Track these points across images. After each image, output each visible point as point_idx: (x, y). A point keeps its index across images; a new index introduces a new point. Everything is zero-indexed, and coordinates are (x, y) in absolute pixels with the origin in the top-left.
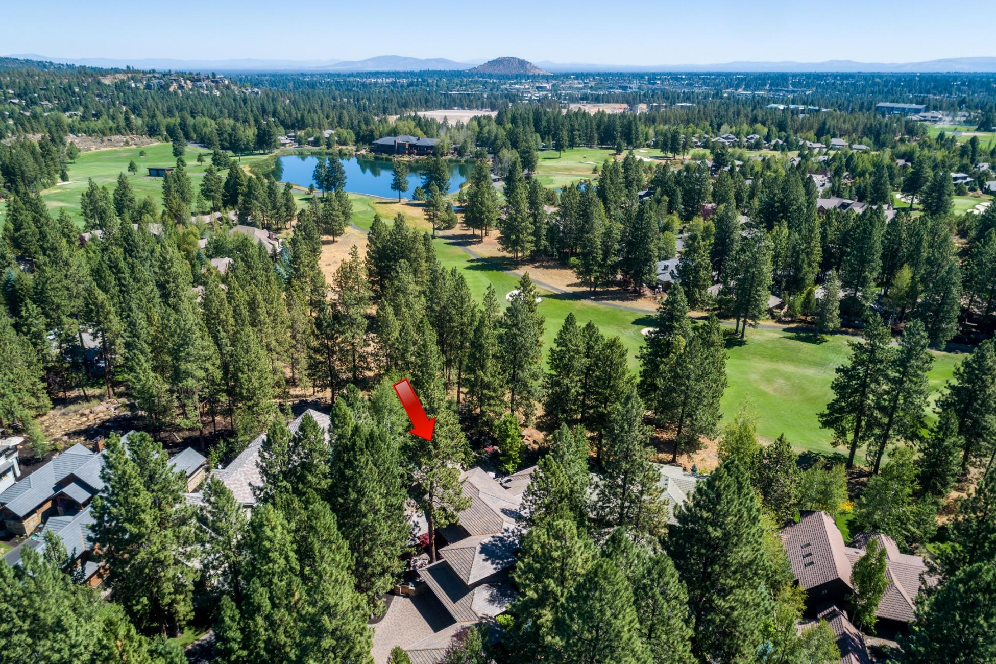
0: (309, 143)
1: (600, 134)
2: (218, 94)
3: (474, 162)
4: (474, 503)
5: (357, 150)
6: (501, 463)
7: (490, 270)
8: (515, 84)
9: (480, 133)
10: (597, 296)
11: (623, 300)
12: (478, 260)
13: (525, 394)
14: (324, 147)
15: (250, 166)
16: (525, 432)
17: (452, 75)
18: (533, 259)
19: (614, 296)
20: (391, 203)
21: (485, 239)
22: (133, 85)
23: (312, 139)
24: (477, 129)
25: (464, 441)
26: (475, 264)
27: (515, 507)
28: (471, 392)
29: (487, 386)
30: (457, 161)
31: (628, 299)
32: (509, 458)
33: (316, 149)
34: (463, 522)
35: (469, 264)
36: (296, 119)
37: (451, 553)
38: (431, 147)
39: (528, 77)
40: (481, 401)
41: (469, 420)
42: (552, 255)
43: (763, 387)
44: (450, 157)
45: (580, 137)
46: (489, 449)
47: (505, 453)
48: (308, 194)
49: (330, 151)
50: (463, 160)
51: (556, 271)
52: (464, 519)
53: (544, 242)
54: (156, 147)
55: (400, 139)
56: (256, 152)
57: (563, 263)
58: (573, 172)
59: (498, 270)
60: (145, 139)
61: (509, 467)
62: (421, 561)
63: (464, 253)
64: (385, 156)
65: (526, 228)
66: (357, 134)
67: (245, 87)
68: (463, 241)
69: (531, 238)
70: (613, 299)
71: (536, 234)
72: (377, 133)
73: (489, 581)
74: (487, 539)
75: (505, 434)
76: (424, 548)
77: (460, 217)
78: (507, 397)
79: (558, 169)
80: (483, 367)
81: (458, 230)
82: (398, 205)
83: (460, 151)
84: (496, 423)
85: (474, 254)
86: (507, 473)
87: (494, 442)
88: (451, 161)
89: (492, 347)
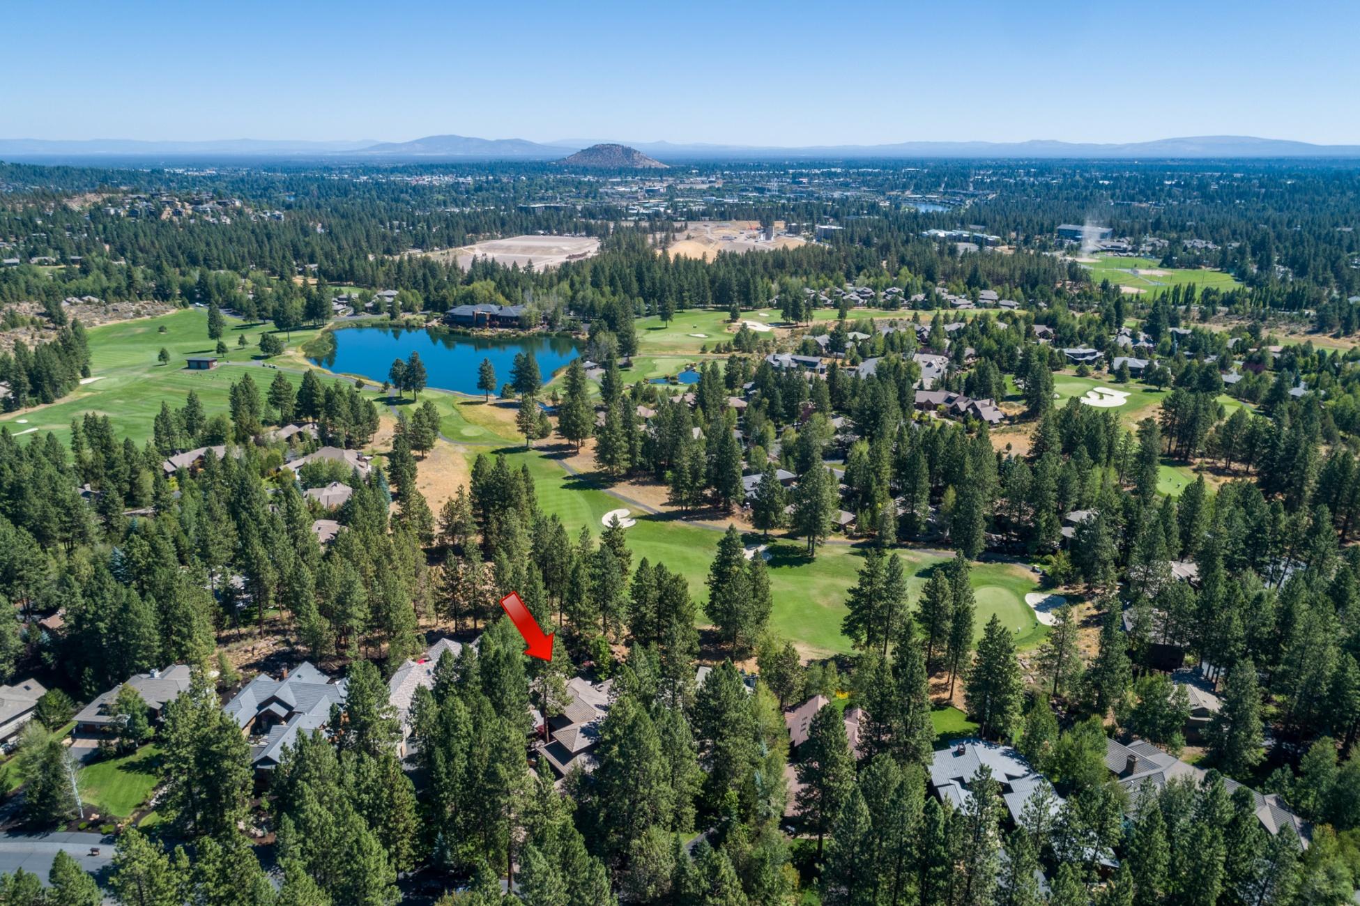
0: (366, 310)
1: (714, 293)
2: (228, 221)
3: (567, 336)
4: (575, 700)
5: (427, 321)
6: (596, 674)
7: (587, 488)
8: (618, 184)
9: (573, 298)
10: (688, 516)
11: (712, 519)
12: (574, 477)
13: (613, 618)
14: (386, 315)
15: (304, 348)
16: (614, 648)
17: (534, 169)
18: (629, 475)
19: (705, 515)
20: (477, 403)
21: (581, 450)
22: (112, 212)
23: (369, 305)
24: (570, 293)
25: (567, 657)
26: (571, 481)
27: (605, 703)
28: (571, 619)
29: (584, 614)
30: (547, 335)
31: (717, 518)
32: (601, 670)
33: (376, 318)
34: (568, 715)
35: (565, 482)
36: (344, 269)
37: (560, 735)
38: (517, 318)
39: (636, 172)
40: (579, 626)
41: (571, 641)
42: (649, 469)
43: (820, 601)
44: (538, 329)
45: (690, 297)
46: (587, 664)
47: (598, 665)
48: (382, 392)
49: (395, 321)
50: (554, 334)
51: (651, 488)
52: (569, 712)
53: (639, 459)
54: (175, 317)
55: (479, 310)
56: (305, 324)
57: (659, 480)
58: (680, 352)
59: (595, 488)
60: (159, 306)
61: (602, 676)
62: (540, 746)
63: (559, 469)
64: (461, 329)
65: (621, 447)
66: (426, 300)
67: (262, 210)
68: (558, 453)
69: (625, 456)
70: (703, 519)
71: (632, 451)
72: (450, 300)
73: (587, 750)
74: (585, 724)
75: (598, 651)
76: (540, 735)
77: (553, 421)
78: (600, 622)
79: (661, 347)
80: (579, 600)
81: (552, 439)
82: (485, 405)
83: (550, 322)
84: (591, 642)
85: (570, 470)
86: (601, 681)
87: (591, 658)
88: (540, 334)
89: (586, 583)
